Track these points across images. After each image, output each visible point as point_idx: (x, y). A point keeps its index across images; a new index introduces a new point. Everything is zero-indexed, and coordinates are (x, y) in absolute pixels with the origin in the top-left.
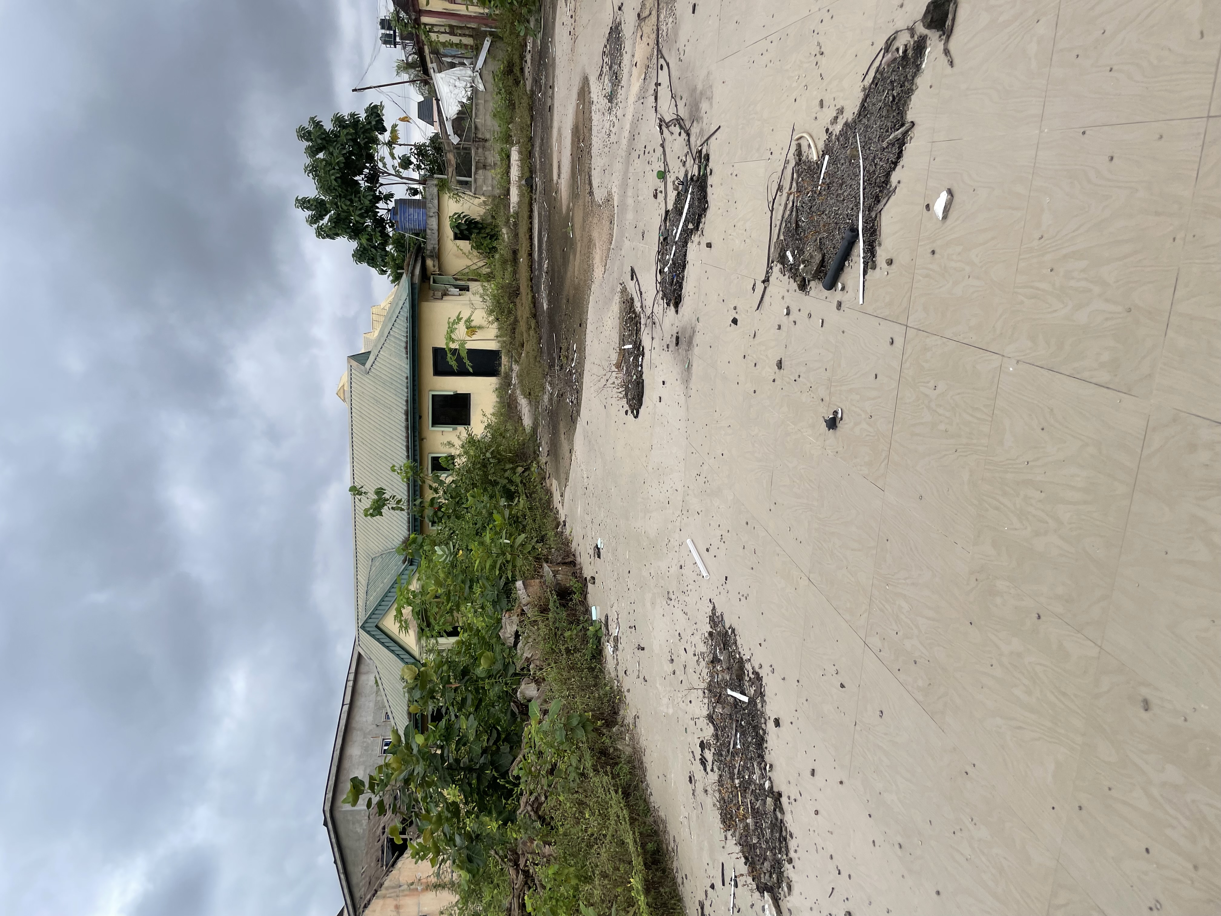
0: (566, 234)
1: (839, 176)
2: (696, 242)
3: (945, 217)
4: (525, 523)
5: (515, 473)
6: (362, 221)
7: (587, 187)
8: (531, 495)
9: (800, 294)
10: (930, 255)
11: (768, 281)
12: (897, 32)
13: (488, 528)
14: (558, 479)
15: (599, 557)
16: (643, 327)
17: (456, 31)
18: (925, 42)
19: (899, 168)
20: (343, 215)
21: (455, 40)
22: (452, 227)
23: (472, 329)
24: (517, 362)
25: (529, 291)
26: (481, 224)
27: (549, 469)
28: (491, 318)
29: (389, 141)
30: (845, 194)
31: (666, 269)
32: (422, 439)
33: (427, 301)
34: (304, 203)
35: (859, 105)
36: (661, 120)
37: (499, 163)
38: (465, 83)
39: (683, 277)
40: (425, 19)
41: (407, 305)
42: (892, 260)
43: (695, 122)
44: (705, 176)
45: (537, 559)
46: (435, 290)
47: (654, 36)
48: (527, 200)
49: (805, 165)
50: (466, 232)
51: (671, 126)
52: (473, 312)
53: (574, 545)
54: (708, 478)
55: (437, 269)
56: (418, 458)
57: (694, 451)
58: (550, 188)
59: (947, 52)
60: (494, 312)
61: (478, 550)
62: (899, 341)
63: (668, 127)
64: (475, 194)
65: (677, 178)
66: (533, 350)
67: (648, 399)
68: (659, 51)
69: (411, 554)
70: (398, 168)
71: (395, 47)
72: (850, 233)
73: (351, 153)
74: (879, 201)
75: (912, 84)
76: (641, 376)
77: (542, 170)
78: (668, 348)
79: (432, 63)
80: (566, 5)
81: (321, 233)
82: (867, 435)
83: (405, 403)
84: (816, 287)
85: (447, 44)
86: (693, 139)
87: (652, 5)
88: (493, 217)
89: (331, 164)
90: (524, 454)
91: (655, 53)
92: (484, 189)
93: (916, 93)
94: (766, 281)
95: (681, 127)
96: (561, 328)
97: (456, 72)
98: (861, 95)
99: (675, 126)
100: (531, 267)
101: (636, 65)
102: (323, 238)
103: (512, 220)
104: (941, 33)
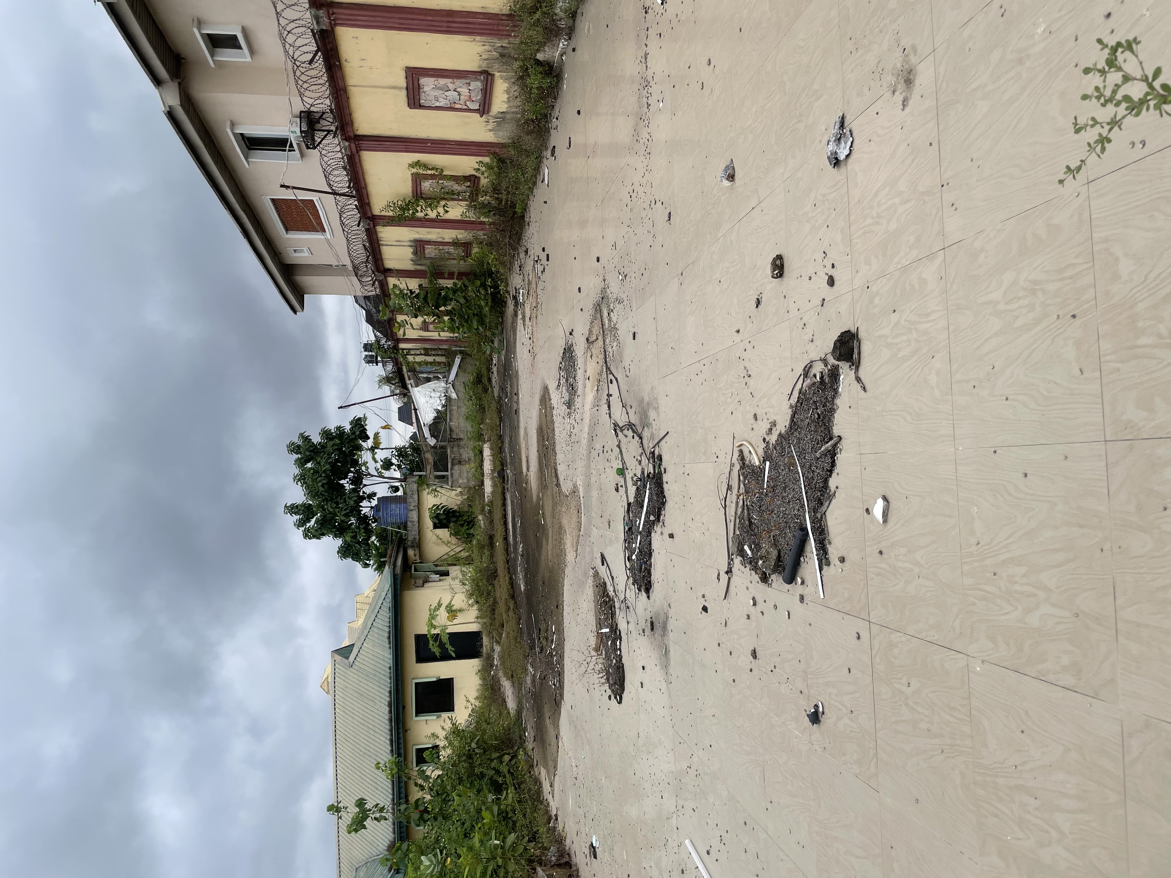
0: (538, 522)
1: (781, 480)
2: (659, 532)
3: (885, 521)
4: (515, 819)
5: (502, 762)
6: (347, 520)
7: (554, 479)
8: (519, 786)
9: (762, 585)
10: (879, 555)
11: (731, 572)
12: (812, 362)
13: (477, 828)
14: (546, 766)
15: (595, 857)
16: (617, 611)
17: (430, 353)
18: (838, 370)
19: (834, 475)
20: (329, 516)
21: (430, 359)
22: (431, 518)
23: (452, 612)
24: (498, 643)
25: (506, 573)
26: (459, 512)
27: (536, 756)
28: (471, 602)
29: (372, 447)
30: (790, 496)
31: (634, 557)
32: (406, 731)
33: (409, 589)
34: (292, 509)
35: (789, 420)
36: (616, 425)
37: (473, 458)
38: (440, 394)
39: (651, 564)
40: (402, 346)
41: (390, 595)
42: (844, 558)
43: (645, 427)
44: (660, 473)
45: (530, 861)
46: (416, 578)
47: (602, 356)
48: (500, 490)
49: (749, 468)
50: (445, 521)
51: (624, 430)
52: (453, 597)
53: (568, 842)
54: (699, 771)
55: (418, 558)
56: (402, 751)
57: (682, 741)
58: (520, 480)
59: (858, 379)
60: (473, 595)
61: (467, 856)
62: (864, 635)
63: (622, 431)
64: (452, 487)
65: (635, 475)
66: (513, 631)
67: (629, 684)
68: (608, 368)
69: (396, 864)
70: (380, 470)
71: (377, 365)
72: (800, 532)
73: (337, 461)
74: (822, 504)
75: (833, 404)
76: (621, 660)
77: (513, 463)
78: (644, 632)
79: (409, 379)
80: (525, 329)
81: (308, 535)
82: (851, 731)
83: (388, 695)
84: (776, 579)
85: (422, 363)
86: (645, 442)
87: (598, 332)
88: (470, 506)
89: (318, 472)
90: (510, 740)
91: (605, 370)
92: (460, 481)
93: (838, 412)
94: (729, 572)
95: (634, 431)
96: (539, 609)
97: (431, 386)
98: (790, 412)
99: (628, 430)
100: (507, 550)
101: (589, 379)
102: (310, 539)
103: (487, 508)
104: (850, 364)
